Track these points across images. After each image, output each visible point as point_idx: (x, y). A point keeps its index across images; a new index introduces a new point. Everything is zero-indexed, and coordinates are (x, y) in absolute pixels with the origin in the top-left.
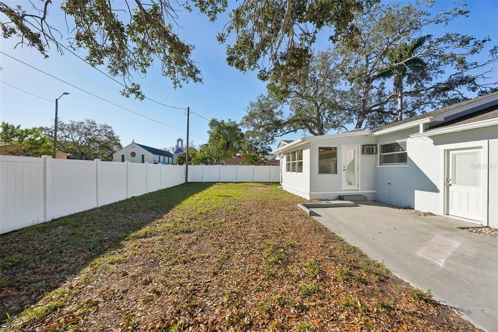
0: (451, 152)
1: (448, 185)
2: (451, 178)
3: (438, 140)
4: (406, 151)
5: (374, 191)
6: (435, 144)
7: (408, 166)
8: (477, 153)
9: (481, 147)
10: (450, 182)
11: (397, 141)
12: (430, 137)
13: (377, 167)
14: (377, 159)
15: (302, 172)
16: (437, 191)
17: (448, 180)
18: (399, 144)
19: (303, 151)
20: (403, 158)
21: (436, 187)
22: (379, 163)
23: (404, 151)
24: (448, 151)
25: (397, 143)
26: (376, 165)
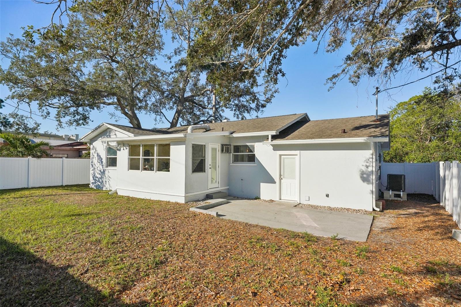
0: (282, 157)
1: (281, 179)
2: (282, 174)
3: (276, 148)
4: (254, 153)
5: (227, 187)
6: (274, 150)
7: (256, 165)
8: (294, 158)
9: (297, 155)
10: (282, 177)
11: (248, 144)
12: (272, 145)
13: (231, 164)
14: (230, 158)
15: (169, 171)
16: (275, 183)
17: (280, 175)
18: (249, 146)
19: (171, 147)
20: (252, 158)
21: (274, 180)
22: (232, 162)
23: (253, 152)
24: (280, 155)
25: (247, 146)
26: (229, 164)
